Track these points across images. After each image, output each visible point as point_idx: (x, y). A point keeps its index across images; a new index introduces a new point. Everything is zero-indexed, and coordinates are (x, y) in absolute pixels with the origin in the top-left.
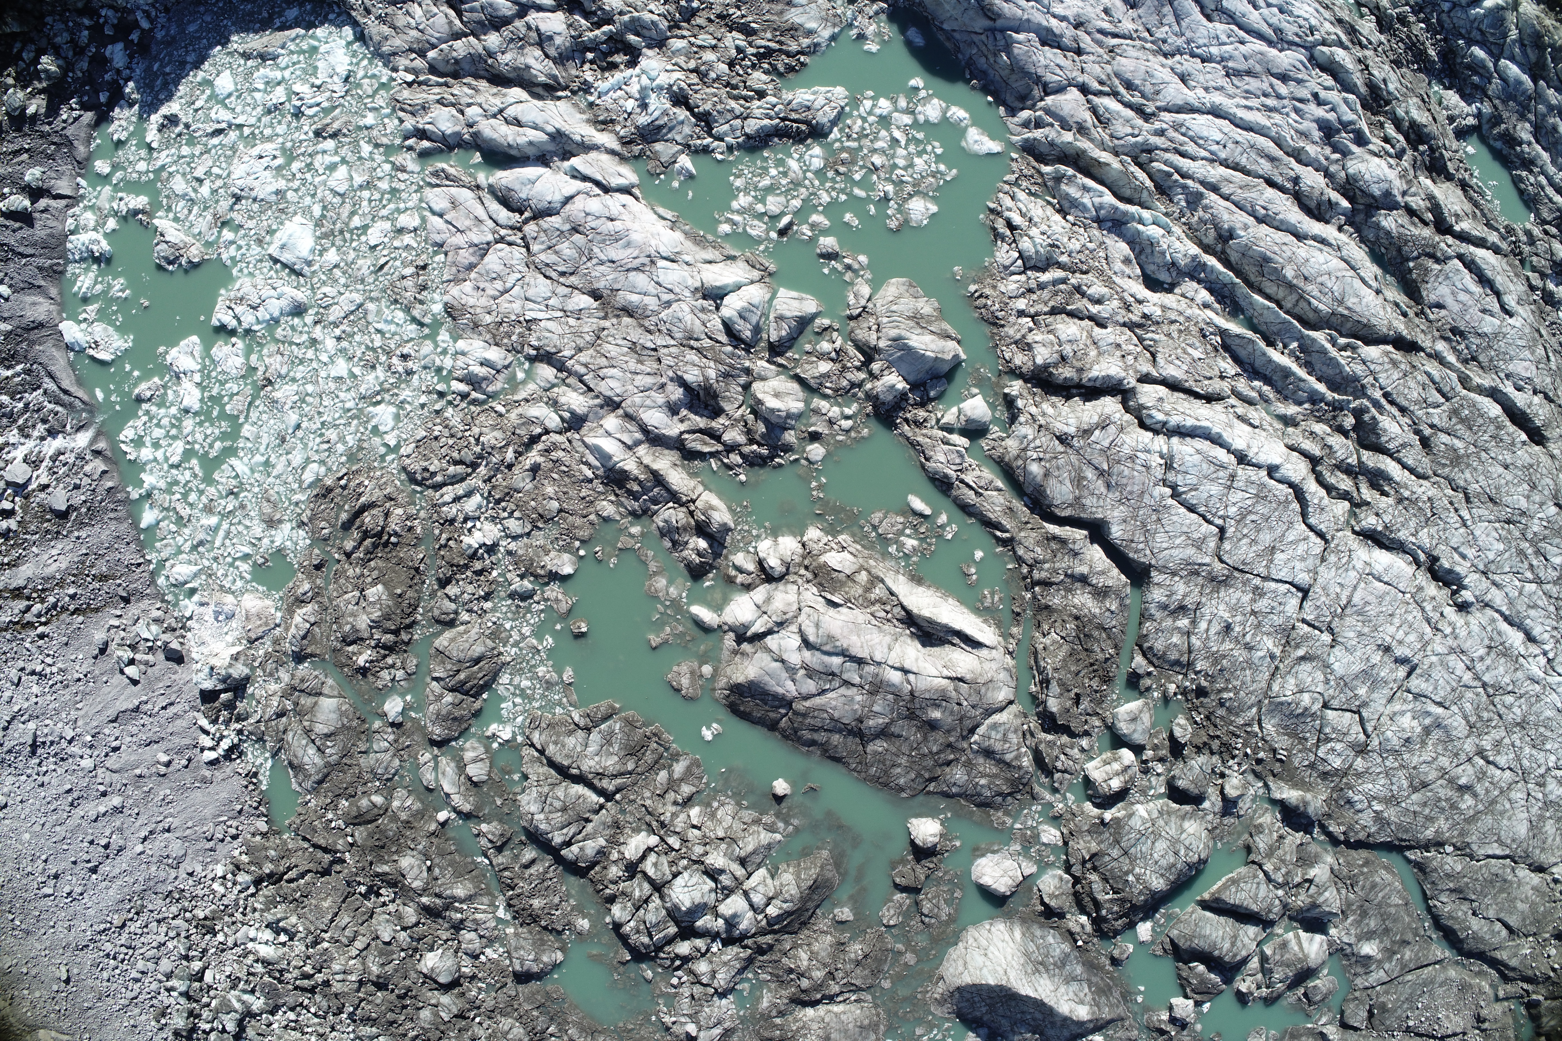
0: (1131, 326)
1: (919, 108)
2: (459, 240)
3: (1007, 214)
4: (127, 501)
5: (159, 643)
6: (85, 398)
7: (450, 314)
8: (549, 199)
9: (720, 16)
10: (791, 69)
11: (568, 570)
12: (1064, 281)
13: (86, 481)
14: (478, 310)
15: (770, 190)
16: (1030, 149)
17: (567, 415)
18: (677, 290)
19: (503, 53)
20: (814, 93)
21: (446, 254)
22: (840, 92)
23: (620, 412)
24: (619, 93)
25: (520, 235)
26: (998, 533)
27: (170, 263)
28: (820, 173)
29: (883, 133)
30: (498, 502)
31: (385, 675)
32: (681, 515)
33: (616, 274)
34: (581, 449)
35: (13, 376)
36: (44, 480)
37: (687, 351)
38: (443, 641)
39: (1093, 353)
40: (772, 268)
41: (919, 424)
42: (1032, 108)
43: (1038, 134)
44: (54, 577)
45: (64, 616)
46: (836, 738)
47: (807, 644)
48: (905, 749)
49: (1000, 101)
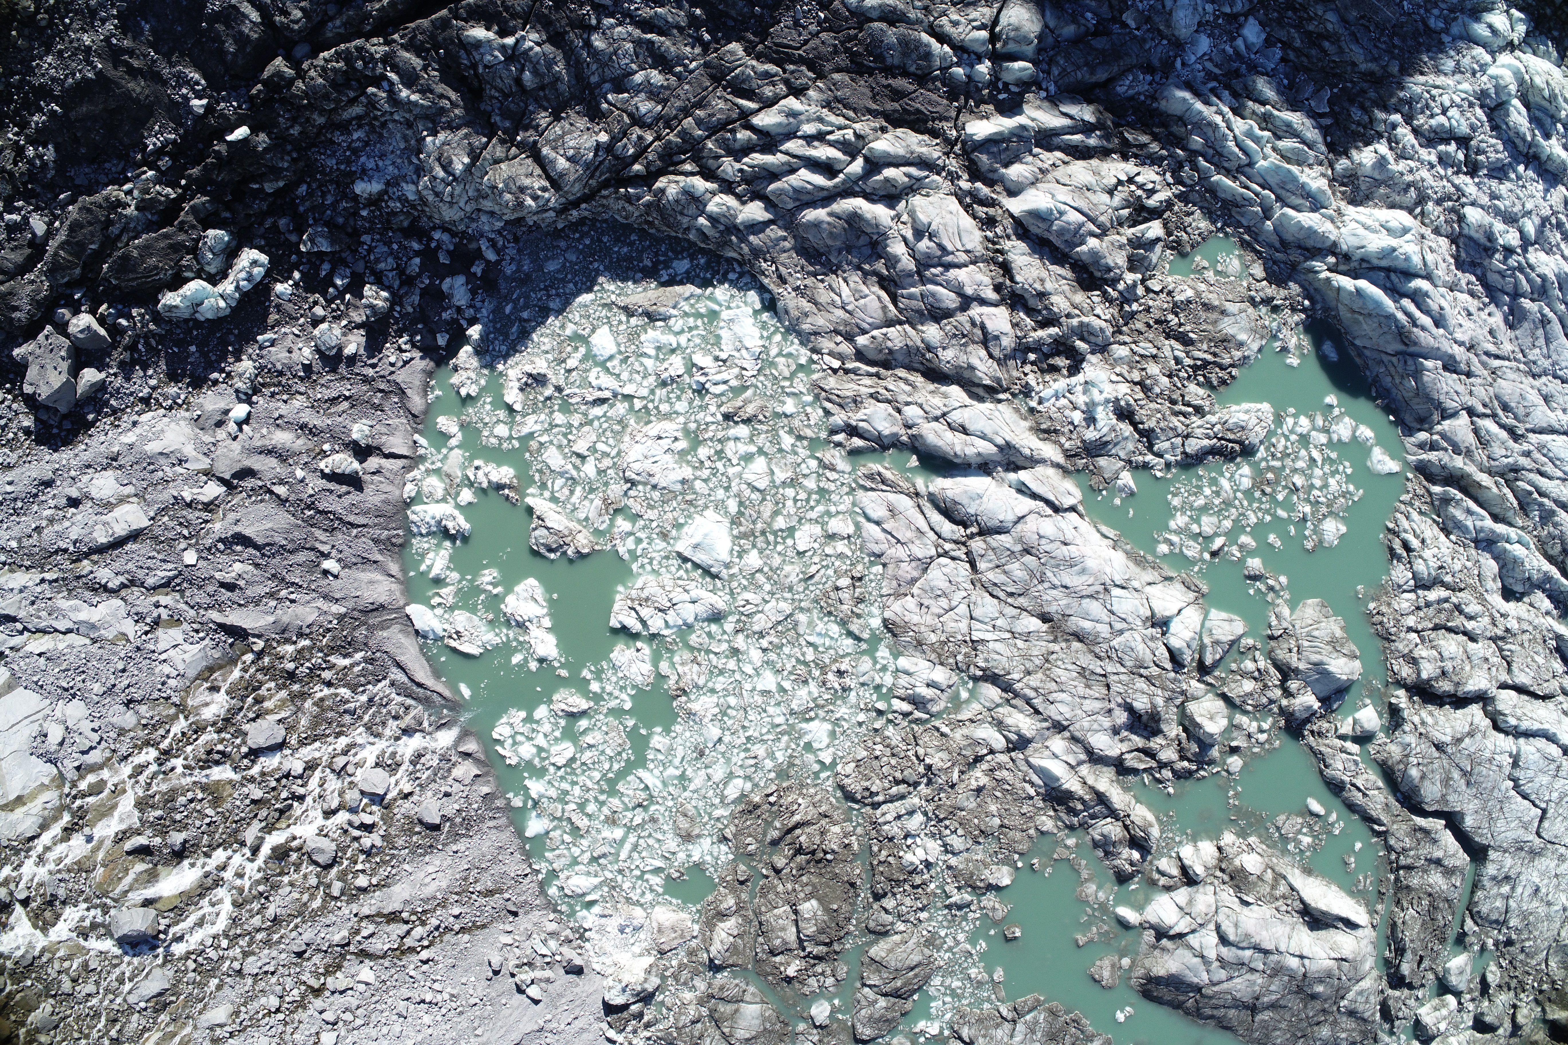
0: (1494, 639)
1: (1334, 427)
2: (900, 552)
3: (1404, 535)
4: (508, 808)
5: (558, 958)
6: (447, 693)
7: (890, 630)
8: (1001, 518)
9: (1157, 322)
10: (1223, 382)
11: (1006, 881)
12: (1446, 600)
13: (457, 787)
14: (923, 629)
15: (1205, 509)
16: (1424, 470)
17: (1014, 737)
18: (1130, 620)
19: (944, 348)
20: (1247, 412)
21: (884, 565)
22: (1266, 407)
23: (1067, 734)
24: (1063, 402)
25: (964, 550)
26: (1376, 827)
27: (551, 550)
28: (1248, 493)
29: (1303, 453)
30: (941, 821)
31: (812, 981)
32: (1118, 829)
33: (1070, 600)
34: (1025, 768)
35: (352, 665)
36: (407, 789)
37: (1137, 679)
38: (878, 950)
39: (1468, 668)
40: (1205, 588)
41: (1320, 734)
42: (1430, 430)
43: (1433, 456)
44: (435, 898)
45: (447, 937)
46: (1232, 1013)
47: (1224, 940)
48: (1287, 1017)
49: (1400, 422)
